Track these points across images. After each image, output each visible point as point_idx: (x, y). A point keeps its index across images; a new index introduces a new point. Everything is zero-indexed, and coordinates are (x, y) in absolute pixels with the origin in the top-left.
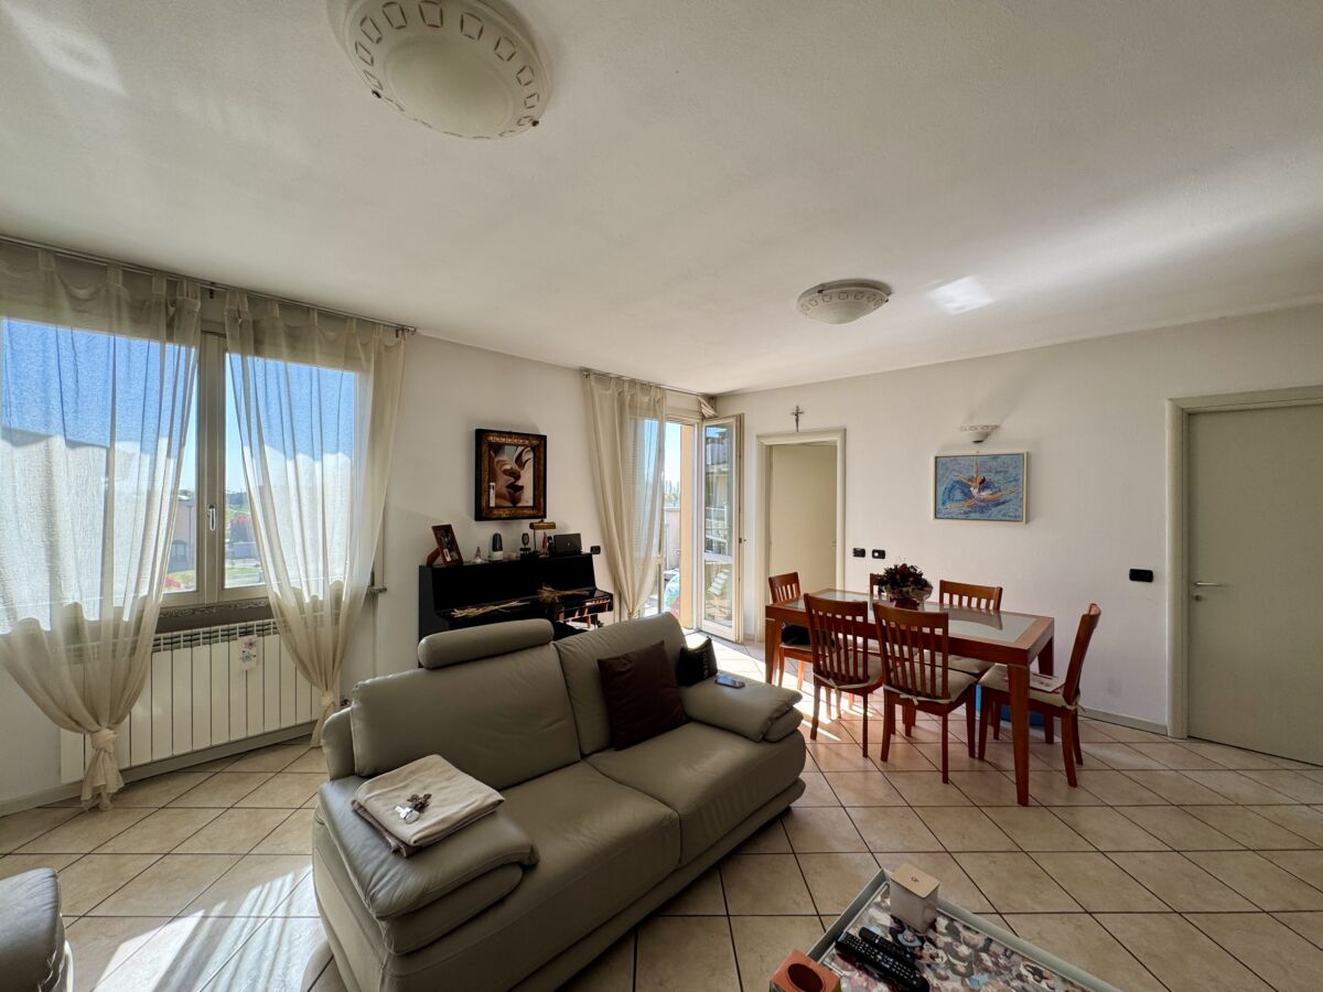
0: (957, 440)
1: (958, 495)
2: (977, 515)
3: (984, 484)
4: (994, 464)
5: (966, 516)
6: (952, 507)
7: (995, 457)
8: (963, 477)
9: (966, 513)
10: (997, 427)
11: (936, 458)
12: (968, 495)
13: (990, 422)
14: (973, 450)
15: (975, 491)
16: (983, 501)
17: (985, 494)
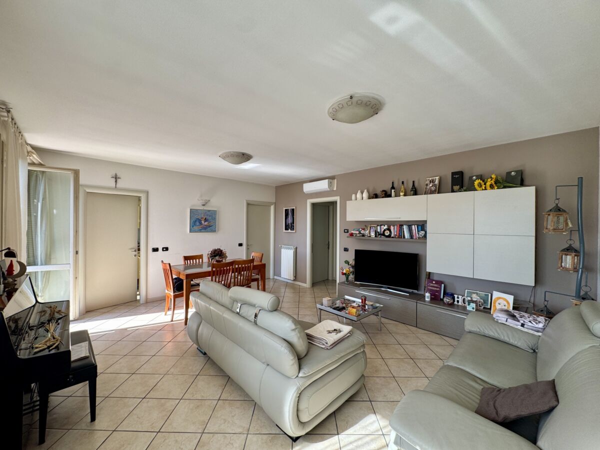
0: (197, 204)
1: (198, 223)
2: (204, 231)
3: (206, 220)
4: (208, 213)
5: (200, 231)
6: (196, 228)
7: (209, 211)
8: (199, 217)
9: (200, 230)
10: (209, 201)
11: (191, 210)
12: (201, 224)
13: (208, 199)
14: (202, 208)
15: (203, 222)
16: (205, 225)
17: (206, 223)
